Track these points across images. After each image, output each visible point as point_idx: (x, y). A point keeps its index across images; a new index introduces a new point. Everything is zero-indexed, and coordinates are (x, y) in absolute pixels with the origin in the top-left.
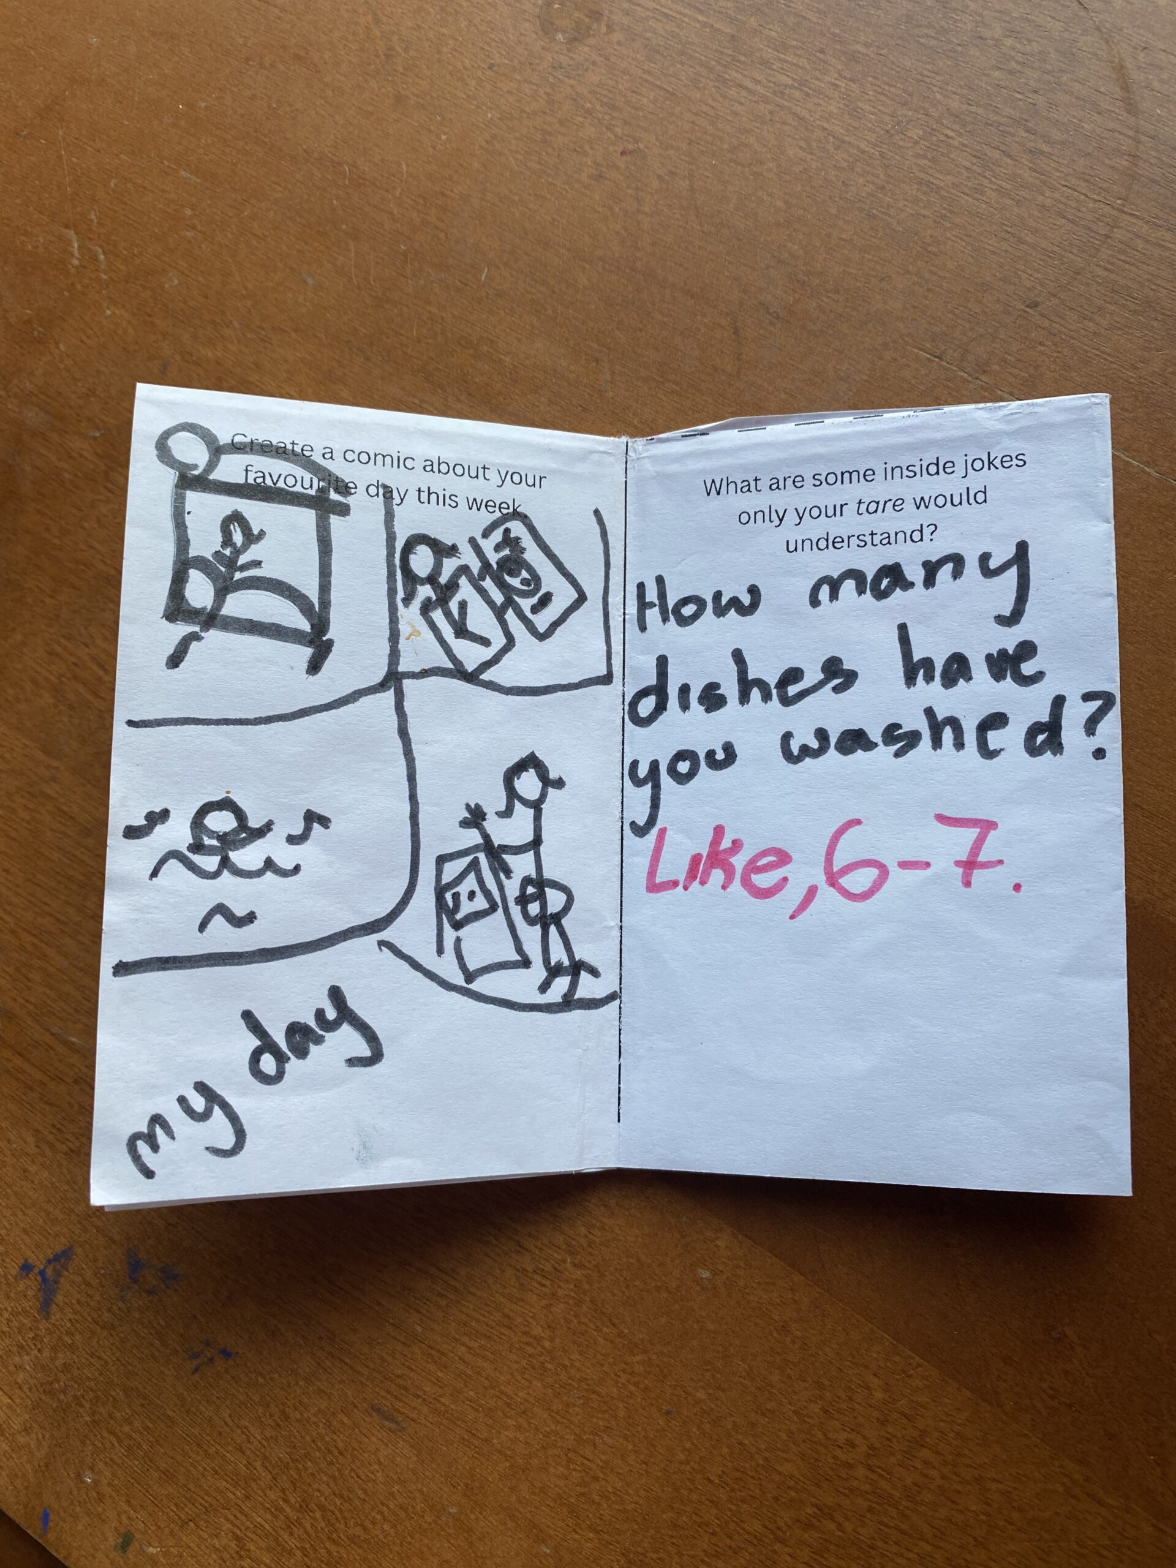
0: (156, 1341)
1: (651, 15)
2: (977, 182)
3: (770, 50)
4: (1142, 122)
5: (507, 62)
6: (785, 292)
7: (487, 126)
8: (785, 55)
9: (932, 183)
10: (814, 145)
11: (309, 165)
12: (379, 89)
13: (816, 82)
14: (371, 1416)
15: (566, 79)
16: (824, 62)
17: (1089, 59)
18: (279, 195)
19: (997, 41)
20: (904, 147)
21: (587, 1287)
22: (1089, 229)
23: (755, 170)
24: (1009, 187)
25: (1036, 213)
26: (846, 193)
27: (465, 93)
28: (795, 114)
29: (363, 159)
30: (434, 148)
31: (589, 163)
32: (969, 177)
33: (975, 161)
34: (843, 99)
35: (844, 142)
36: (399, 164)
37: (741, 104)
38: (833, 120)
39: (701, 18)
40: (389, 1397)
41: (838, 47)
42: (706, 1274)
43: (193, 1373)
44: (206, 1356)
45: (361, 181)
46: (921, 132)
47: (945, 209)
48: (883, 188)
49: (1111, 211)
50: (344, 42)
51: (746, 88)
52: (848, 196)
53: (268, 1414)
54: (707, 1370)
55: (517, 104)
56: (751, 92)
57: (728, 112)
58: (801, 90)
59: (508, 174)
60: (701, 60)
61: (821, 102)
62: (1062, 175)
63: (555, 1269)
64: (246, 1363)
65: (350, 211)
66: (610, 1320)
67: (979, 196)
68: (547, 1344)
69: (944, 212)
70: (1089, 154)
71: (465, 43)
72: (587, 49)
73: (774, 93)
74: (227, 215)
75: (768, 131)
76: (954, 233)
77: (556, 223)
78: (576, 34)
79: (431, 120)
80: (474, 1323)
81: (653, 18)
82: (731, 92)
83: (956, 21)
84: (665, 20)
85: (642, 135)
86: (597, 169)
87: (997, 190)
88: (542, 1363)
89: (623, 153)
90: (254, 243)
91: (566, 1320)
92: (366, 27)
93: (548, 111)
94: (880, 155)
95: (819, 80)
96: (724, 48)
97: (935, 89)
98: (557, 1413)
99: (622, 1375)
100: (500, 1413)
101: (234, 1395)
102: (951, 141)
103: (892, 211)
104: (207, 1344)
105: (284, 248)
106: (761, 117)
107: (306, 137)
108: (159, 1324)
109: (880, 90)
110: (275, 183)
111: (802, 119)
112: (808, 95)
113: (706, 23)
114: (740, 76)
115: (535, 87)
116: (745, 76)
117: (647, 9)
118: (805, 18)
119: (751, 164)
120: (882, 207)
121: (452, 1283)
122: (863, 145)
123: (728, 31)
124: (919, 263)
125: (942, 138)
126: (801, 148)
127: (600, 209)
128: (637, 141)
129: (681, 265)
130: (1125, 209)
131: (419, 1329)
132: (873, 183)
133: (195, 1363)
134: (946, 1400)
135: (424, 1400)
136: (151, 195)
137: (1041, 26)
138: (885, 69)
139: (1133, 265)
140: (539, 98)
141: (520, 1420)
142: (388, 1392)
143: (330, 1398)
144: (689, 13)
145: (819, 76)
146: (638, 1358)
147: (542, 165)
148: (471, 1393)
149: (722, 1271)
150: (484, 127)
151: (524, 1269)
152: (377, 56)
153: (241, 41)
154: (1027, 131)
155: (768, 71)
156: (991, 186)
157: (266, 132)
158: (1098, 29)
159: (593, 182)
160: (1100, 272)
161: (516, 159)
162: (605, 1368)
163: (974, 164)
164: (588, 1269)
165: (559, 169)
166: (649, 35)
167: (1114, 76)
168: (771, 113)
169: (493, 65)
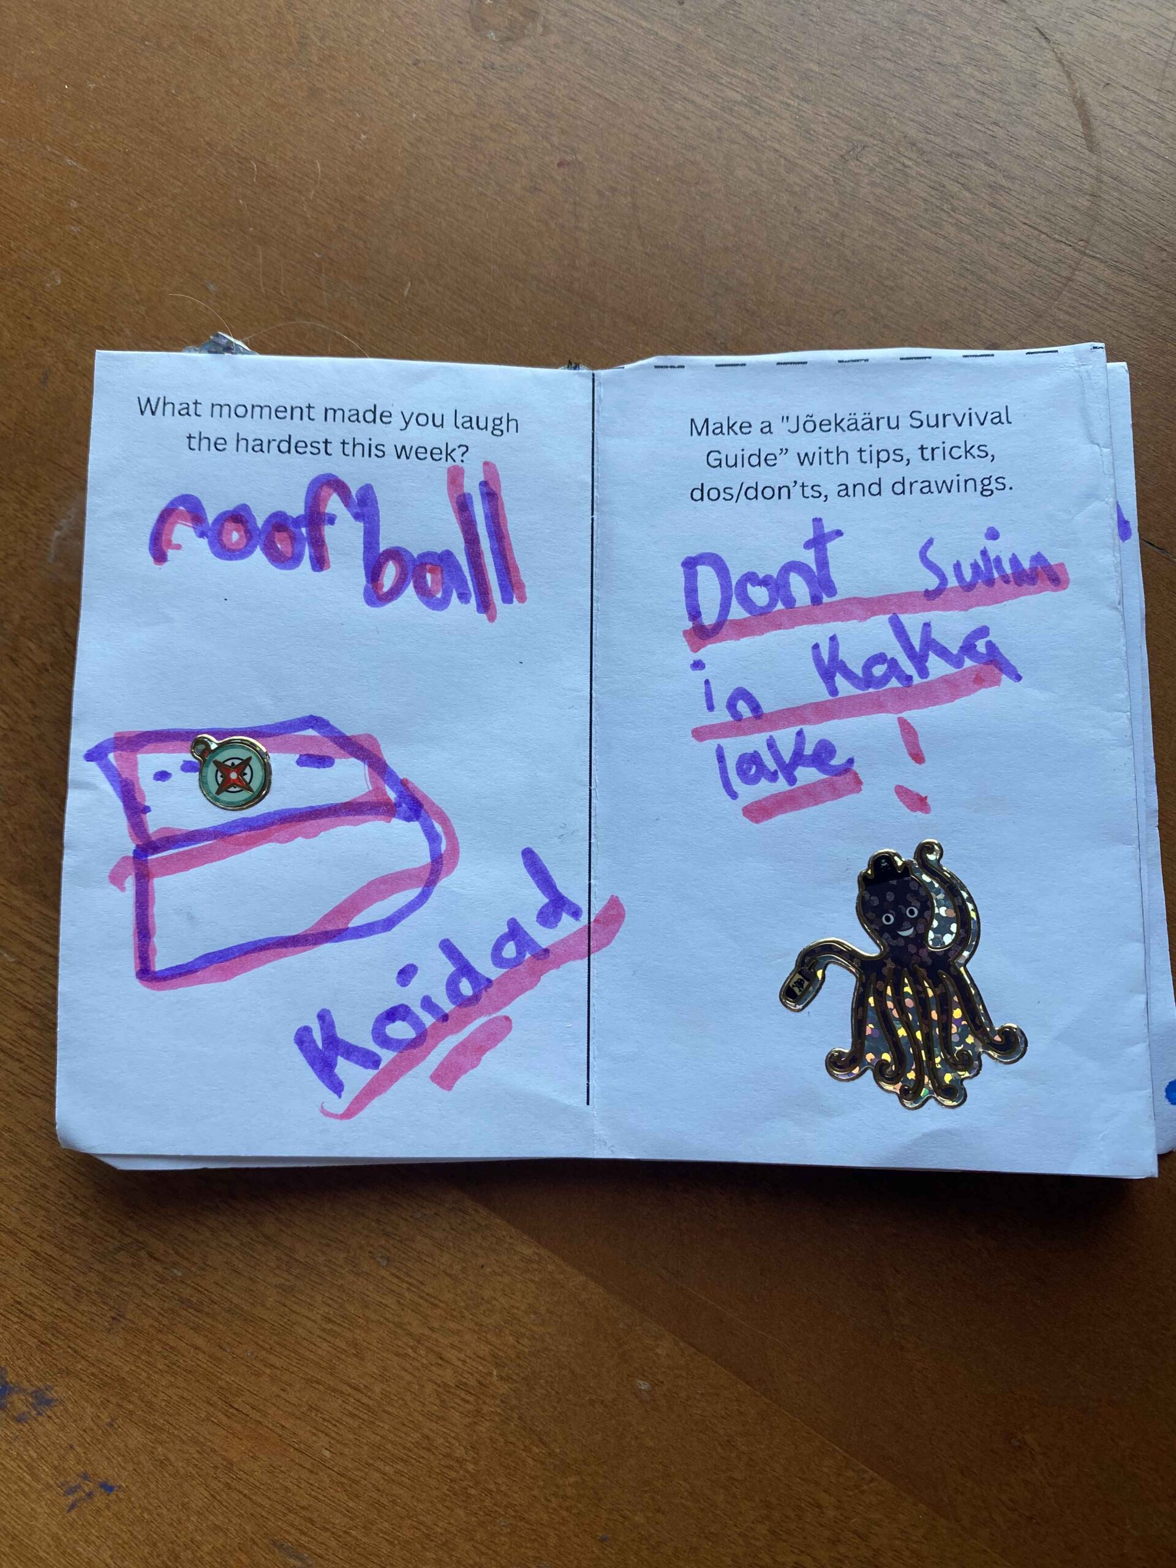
0: (25, 1474)
1: (591, 17)
2: (934, 215)
3: (718, 63)
4: (1104, 162)
5: (433, 58)
6: (734, 322)
7: (410, 126)
8: (735, 69)
9: (889, 214)
10: (765, 166)
11: (212, 158)
12: (292, 80)
13: (767, 100)
14: (273, 1553)
15: (498, 81)
16: (777, 79)
17: (1050, 91)
18: (177, 191)
19: (956, 67)
20: (859, 174)
21: (515, 1402)
22: (1051, 270)
23: (702, 189)
24: (968, 222)
25: (995, 251)
26: (799, 219)
27: (387, 90)
28: (744, 133)
29: (273, 155)
30: (353, 148)
31: (523, 173)
32: (926, 210)
33: (933, 192)
34: (796, 119)
35: (796, 165)
36: (314, 163)
37: (688, 119)
38: (785, 141)
39: (644, 24)
40: (293, 1531)
41: (791, 65)
42: (644, 1386)
43: (69, 1511)
44: (84, 1491)
45: (270, 180)
46: (877, 160)
47: (902, 242)
48: (837, 216)
49: (1072, 252)
50: (252, 25)
51: (693, 102)
52: (801, 224)
53: (155, 1554)
54: (646, 1492)
55: (445, 105)
56: (699, 107)
57: (673, 126)
58: (752, 108)
59: (434, 181)
60: (644, 69)
61: (772, 121)
62: (1022, 212)
63: (479, 1382)
64: (129, 1499)
65: (258, 212)
66: (541, 1440)
67: (938, 231)
68: (470, 1467)
69: (901, 245)
70: (1050, 192)
71: (387, 35)
72: (521, 50)
73: (723, 109)
74: (117, 209)
75: (716, 149)
76: (913, 268)
77: (487, 236)
78: (509, 33)
79: (349, 117)
80: (389, 1446)
81: (592, 20)
82: (676, 105)
83: (913, 45)
84: (606, 25)
85: (580, 147)
86: (532, 180)
87: (956, 224)
88: (466, 1488)
89: (560, 165)
90: (149, 242)
91: (491, 1439)
92: (278, 11)
93: (478, 115)
94: (835, 181)
95: (770, 98)
96: (669, 57)
97: (892, 115)
98: (481, 1544)
99: (553, 1500)
100: (418, 1546)
101: (116, 1534)
102: (907, 170)
103: (847, 242)
104: (85, 1476)
105: (183, 248)
106: (708, 134)
107: (209, 129)
108: (30, 1456)
109: (834, 112)
110: (174, 178)
111: (753, 139)
112: (759, 113)
113: (650, 30)
114: (686, 89)
115: (464, 88)
116: (691, 89)
117: (587, 11)
118: (755, 31)
119: (696, 183)
120: (835, 235)
121: (365, 1400)
122: (816, 170)
123: (673, 39)
124: (875, 297)
125: (899, 166)
126: (751, 169)
127: (535, 224)
128: (574, 151)
129: (622, 289)
130: (1087, 251)
131: (327, 1453)
132: (827, 210)
133: (71, 1498)
134: (901, 1516)
135: (333, 1533)
136: (30, 183)
137: (1000, 55)
138: (839, 90)
139: (1095, 310)
140: (468, 100)
141: (441, 1552)
142: (292, 1525)
143: (226, 1534)
144: (633, 18)
145: (770, 94)
146: (572, 1480)
147: (471, 172)
148: (386, 1524)
149: (662, 1382)
150: (408, 127)
151: (446, 1385)
152: (290, 44)
153: (136, 18)
154: (989, 165)
155: (715, 85)
156: (950, 220)
157: (164, 120)
158: (1060, 61)
159: (527, 194)
160: (1061, 316)
161: (441, 163)
162: (535, 1492)
163: (932, 196)
164: (517, 1382)
165: (490, 178)
166: (588, 39)
167: (1076, 112)
168: (719, 130)
169: (417, 60)
